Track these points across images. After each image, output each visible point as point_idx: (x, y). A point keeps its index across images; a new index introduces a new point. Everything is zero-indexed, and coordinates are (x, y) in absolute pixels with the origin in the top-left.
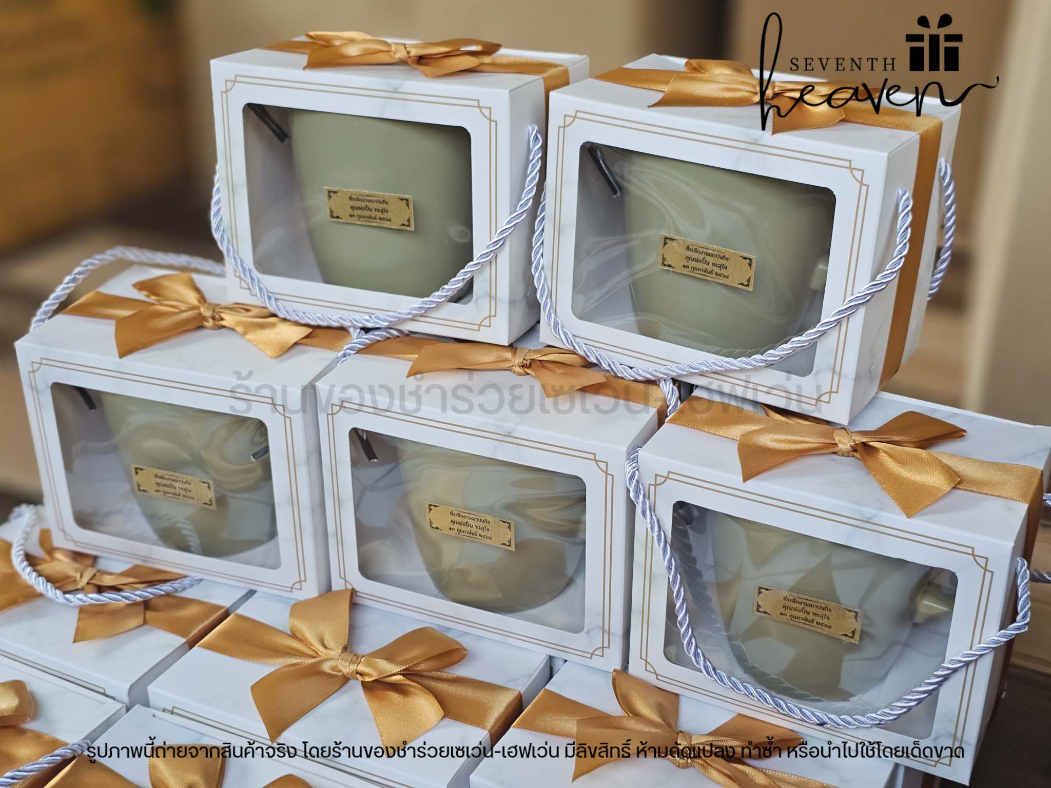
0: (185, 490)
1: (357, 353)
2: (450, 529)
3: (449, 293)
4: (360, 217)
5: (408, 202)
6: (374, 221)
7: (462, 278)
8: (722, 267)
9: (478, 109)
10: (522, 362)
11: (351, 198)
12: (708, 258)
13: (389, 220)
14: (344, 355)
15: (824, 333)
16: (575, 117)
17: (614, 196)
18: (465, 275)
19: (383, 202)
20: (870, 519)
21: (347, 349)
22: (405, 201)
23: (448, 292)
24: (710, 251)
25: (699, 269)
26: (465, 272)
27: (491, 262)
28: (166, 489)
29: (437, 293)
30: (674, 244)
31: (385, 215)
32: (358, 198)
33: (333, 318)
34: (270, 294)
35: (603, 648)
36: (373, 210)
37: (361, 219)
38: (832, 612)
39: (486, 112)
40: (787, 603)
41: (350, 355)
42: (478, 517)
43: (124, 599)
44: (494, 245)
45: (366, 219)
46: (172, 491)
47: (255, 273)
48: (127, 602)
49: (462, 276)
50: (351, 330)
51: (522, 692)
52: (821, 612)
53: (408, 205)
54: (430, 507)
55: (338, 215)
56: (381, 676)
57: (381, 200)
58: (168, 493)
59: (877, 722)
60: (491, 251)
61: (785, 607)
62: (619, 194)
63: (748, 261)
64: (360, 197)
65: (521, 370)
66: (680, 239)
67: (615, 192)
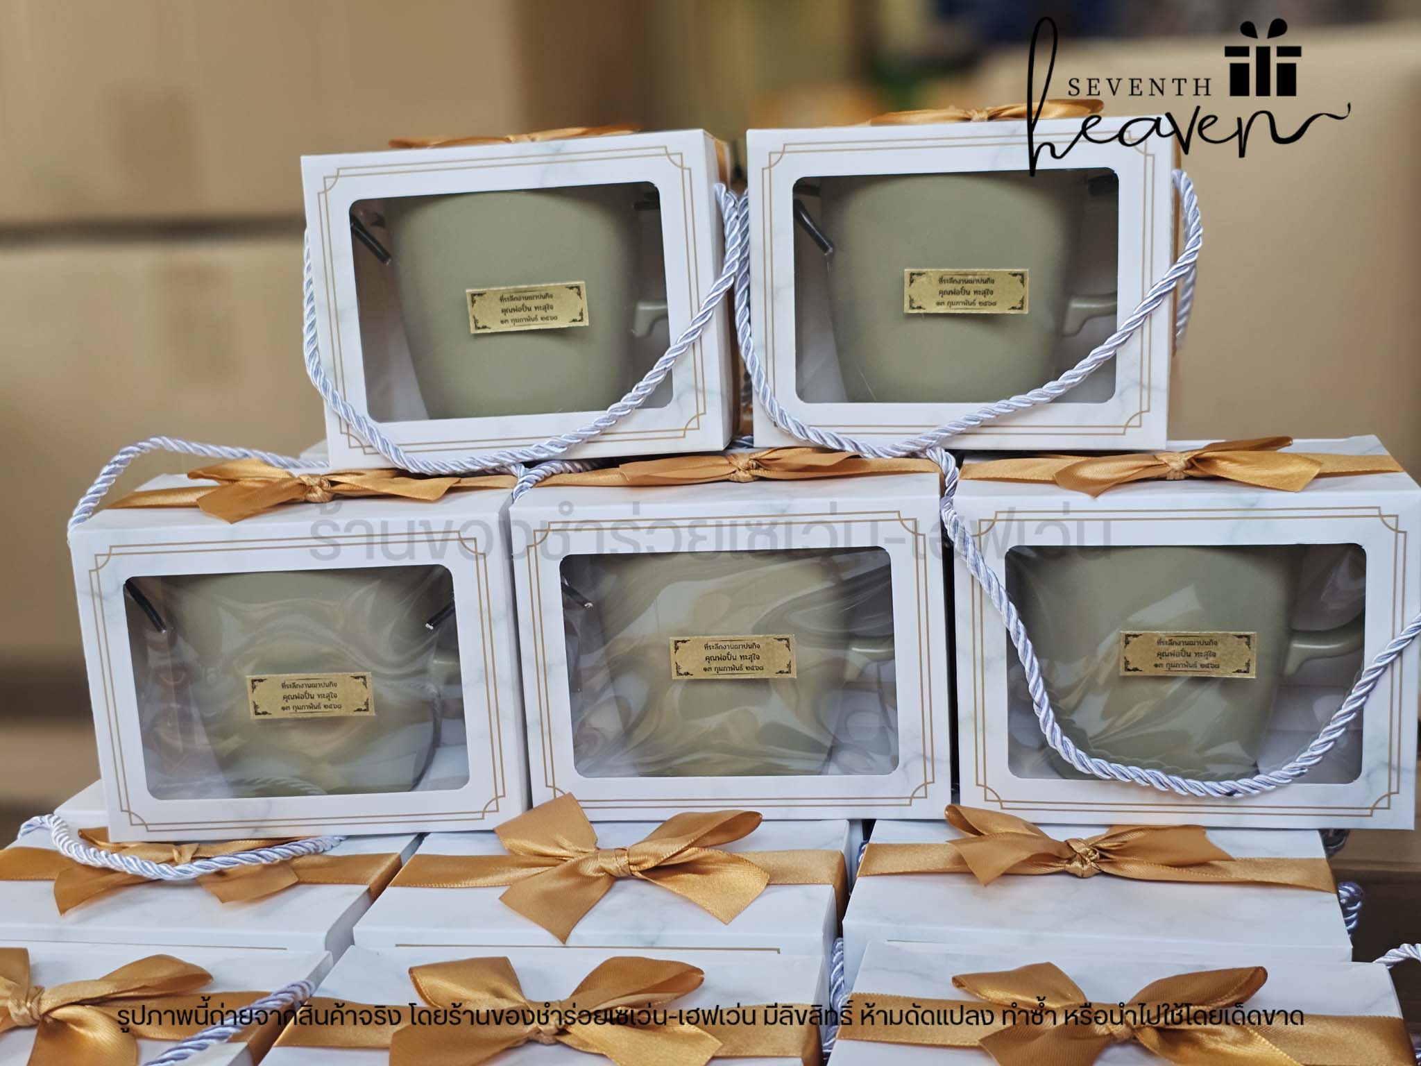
0: (328, 696)
1: (534, 486)
2: (705, 669)
3: (647, 391)
4: (515, 321)
5: (579, 290)
6: (535, 322)
7: (663, 368)
8: (986, 292)
9: (666, 157)
10: (748, 463)
11: (502, 299)
12: (968, 287)
13: (555, 318)
14: (521, 490)
15: (1131, 335)
16: (783, 152)
17: (826, 254)
18: (667, 363)
19: (547, 296)
20: (1254, 505)
21: (523, 481)
22: (575, 289)
23: (646, 389)
24: (970, 277)
25: (958, 303)
26: (667, 359)
27: (694, 344)
28: (299, 702)
29: (629, 395)
30: (924, 279)
31: (550, 313)
32: (512, 297)
33: (487, 459)
34: (396, 446)
35: (926, 784)
36: (533, 309)
37: (516, 324)
38: (1219, 644)
39: (677, 159)
40: (1163, 648)
41: (527, 488)
42: (743, 643)
43: (260, 858)
44: (701, 318)
45: (524, 323)
46: (308, 702)
47: (372, 423)
48: (264, 861)
49: (662, 366)
50: (513, 469)
51: (843, 852)
52: (1203, 649)
53: (579, 294)
54: (676, 644)
55: (484, 325)
56: (659, 861)
57: (543, 293)
58: (301, 708)
59: (1298, 772)
60: (699, 327)
61: (1161, 655)
62: (831, 250)
63: (1019, 277)
64: (515, 295)
65: (747, 475)
66: (931, 272)
67: (825, 249)
